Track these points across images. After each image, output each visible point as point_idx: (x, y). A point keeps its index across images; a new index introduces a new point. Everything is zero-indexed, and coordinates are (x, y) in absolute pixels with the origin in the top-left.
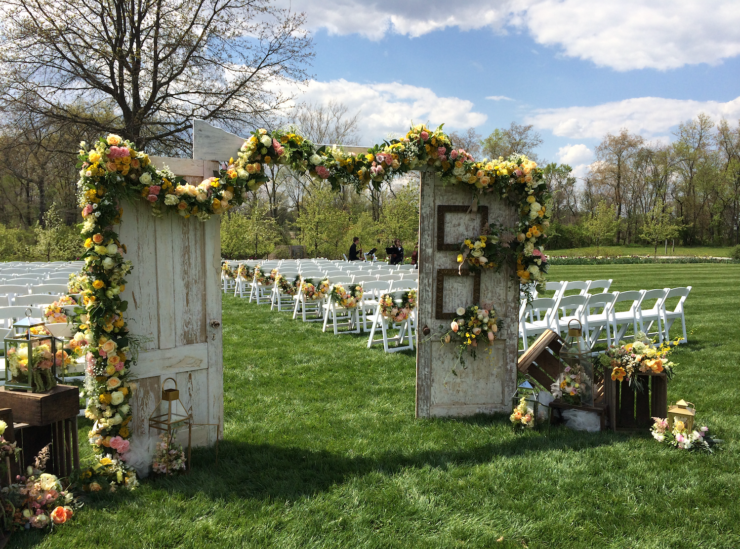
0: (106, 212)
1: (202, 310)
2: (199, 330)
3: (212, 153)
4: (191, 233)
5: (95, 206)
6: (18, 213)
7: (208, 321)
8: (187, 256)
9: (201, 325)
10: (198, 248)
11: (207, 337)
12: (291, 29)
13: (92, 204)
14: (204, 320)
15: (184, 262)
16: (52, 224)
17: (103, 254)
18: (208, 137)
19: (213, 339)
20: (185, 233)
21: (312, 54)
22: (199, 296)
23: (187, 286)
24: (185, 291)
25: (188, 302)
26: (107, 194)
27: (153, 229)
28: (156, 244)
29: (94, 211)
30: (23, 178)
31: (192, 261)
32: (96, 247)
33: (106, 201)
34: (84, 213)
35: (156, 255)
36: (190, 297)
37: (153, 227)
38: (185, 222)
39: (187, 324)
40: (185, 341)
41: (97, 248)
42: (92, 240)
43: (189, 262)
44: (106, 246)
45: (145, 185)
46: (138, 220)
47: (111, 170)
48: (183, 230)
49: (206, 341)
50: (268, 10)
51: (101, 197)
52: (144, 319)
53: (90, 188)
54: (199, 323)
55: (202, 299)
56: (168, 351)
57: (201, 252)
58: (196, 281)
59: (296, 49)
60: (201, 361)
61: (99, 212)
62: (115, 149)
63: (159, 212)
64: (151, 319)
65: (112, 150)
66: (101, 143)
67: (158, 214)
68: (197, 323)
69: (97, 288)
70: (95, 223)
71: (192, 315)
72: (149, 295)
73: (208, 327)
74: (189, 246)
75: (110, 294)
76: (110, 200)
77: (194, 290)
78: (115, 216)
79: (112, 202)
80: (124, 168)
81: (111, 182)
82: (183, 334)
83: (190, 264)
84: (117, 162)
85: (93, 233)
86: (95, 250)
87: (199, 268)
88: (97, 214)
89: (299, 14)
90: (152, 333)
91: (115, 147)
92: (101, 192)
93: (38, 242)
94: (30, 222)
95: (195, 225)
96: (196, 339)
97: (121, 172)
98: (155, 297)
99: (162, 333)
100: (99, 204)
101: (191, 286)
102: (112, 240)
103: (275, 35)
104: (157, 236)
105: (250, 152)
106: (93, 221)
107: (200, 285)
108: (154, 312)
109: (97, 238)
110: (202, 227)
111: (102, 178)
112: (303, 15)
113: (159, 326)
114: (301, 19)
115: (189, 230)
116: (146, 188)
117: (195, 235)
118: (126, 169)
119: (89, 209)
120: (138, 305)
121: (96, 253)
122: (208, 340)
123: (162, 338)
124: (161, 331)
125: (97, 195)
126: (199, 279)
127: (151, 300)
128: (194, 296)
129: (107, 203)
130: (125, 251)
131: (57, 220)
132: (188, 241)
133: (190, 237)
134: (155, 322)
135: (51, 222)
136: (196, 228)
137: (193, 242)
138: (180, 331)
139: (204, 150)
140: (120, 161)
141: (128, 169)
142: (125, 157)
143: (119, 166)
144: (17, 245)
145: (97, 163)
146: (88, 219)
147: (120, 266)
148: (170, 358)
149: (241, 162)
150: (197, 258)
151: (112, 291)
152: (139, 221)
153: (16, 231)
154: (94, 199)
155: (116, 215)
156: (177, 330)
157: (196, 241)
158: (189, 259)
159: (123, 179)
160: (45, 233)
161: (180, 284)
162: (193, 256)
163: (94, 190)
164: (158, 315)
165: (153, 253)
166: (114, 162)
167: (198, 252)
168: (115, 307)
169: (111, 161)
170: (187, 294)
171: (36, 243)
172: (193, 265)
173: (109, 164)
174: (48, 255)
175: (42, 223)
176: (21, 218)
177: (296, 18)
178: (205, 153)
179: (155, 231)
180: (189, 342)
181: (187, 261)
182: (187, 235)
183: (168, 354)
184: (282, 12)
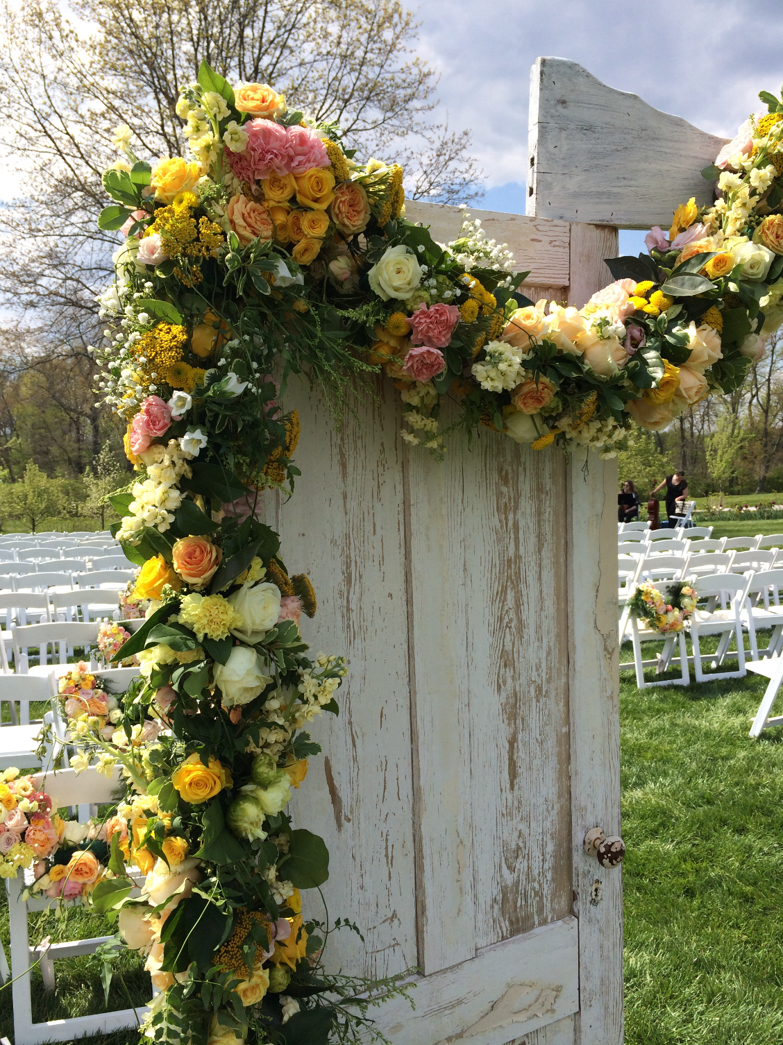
0: (229, 434)
1: (560, 796)
2: (549, 875)
3: (599, 194)
4: (527, 506)
5: (180, 403)
6: (66, 458)
7: (578, 837)
8: (510, 595)
9: (556, 855)
10: (546, 562)
11: (574, 897)
12: (447, 158)
13: (165, 392)
14: (565, 833)
15: (501, 619)
16: (107, 471)
17: (218, 634)
18: (588, 128)
19: (594, 902)
20: (506, 508)
21: (480, 194)
22: (551, 744)
23: (512, 712)
24: (505, 731)
25: (513, 774)
26: (235, 343)
27: (399, 498)
28: (407, 555)
29: (177, 429)
30: (71, 410)
31: (529, 615)
32: (186, 600)
33: (233, 376)
34: (133, 442)
35: (409, 602)
36: (521, 754)
37: (400, 488)
38: (507, 467)
39: (512, 855)
40: (505, 925)
41: (192, 608)
42: (168, 564)
43: (520, 621)
44: (231, 592)
45: (392, 305)
46: (344, 466)
47: (247, 233)
48: (500, 495)
49: (572, 912)
50: (415, 129)
51: (208, 362)
52: (367, 866)
53: (156, 319)
54: (550, 848)
55: (559, 754)
56: (449, 975)
57: (557, 575)
58: (539, 689)
59: (456, 187)
60: (558, 989)
61: (197, 434)
62: (267, 133)
63: (432, 425)
64: (390, 861)
65: (255, 135)
66: (207, 97)
67: (428, 436)
68: (543, 847)
69: (194, 797)
70: (182, 484)
71: (526, 819)
72: (384, 766)
73: (578, 859)
74: (518, 557)
75: (250, 817)
76: (250, 371)
77: (533, 726)
78: (268, 451)
79: (258, 383)
80: (305, 224)
81: (249, 286)
82: (500, 898)
83: (521, 625)
84: (276, 196)
85: (175, 532)
86: (183, 618)
87: (549, 639)
88: (192, 442)
89: (459, 134)
90: (394, 915)
91: (269, 124)
92: (204, 340)
93: (89, 496)
94: (81, 470)
95: (538, 476)
96: (541, 910)
97: (290, 246)
98: (405, 770)
99: (430, 913)
100: (199, 393)
101: (523, 711)
102: (257, 563)
103: (425, 168)
104: (414, 526)
105: (770, 168)
106: (171, 477)
107: (551, 703)
108: (401, 831)
109: (189, 556)
110: (561, 481)
111: (212, 267)
112: (466, 134)
113: (419, 886)
114: (463, 142)
115: (518, 495)
116: (399, 317)
117: (539, 513)
118: (315, 229)
119: (151, 421)
120: (346, 810)
121: (187, 631)
122: (579, 906)
123: (431, 931)
124: (429, 903)
125: (187, 352)
126: (549, 681)
127: (391, 787)
128: (535, 747)
129: (233, 385)
130: (309, 607)
131: (114, 466)
132: (517, 539)
133: (522, 524)
134: (404, 866)
135: (104, 468)
136: (540, 488)
137: (533, 540)
138: (488, 891)
139: (573, 184)
140: (287, 194)
141: (321, 230)
142: (312, 171)
143: (281, 218)
144: (62, 501)
145: (189, 198)
146: (151, 470)
147: (291, 679)
148: (460, 1002)
149: (735, 214)
150: (541, 599)
151: (257, 801)
152: (350, 469)
153: (60, 481)
154: (178, 372)
155: (274, 444)
156: (480, 887)
157: (540, 537)
158: (518, 605)
159: (300, 278)
160: (97, 484)
161: (488, 703)
162: (531, 593)
163: (177, 329)
164: (417, 839)
165: (399, 595)
166: (259, 198)
167: (548, 576)
168: (272, 874)
169: (247, 192)
170: (512, 742)
171: (85, 497)
172: (530, 632)
173: (240, 206)
174: (102, 515)
175: (94, 469)
176: (70, 464)
177: (456, 140)
178: (576, 195)
179: (406, 505)
180: (519, 925)
181: (512, 614)
182: (511, 516)
183: (450, 989)
184: (436, 130)
